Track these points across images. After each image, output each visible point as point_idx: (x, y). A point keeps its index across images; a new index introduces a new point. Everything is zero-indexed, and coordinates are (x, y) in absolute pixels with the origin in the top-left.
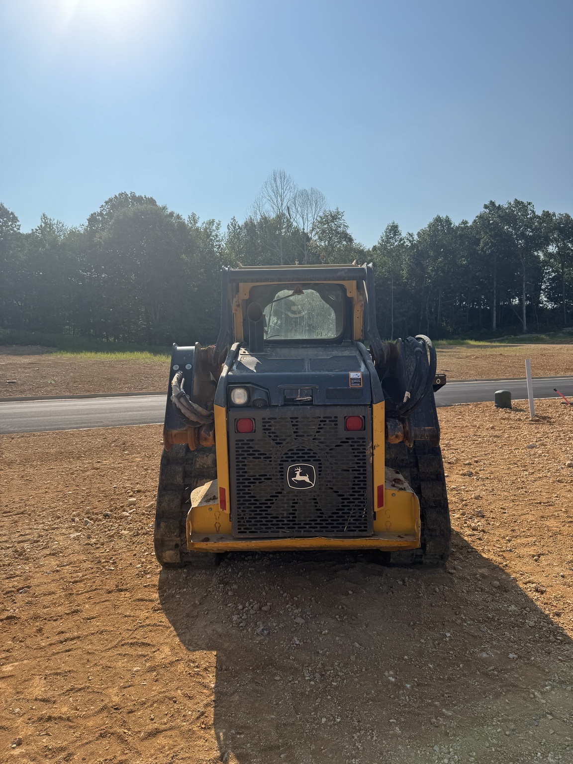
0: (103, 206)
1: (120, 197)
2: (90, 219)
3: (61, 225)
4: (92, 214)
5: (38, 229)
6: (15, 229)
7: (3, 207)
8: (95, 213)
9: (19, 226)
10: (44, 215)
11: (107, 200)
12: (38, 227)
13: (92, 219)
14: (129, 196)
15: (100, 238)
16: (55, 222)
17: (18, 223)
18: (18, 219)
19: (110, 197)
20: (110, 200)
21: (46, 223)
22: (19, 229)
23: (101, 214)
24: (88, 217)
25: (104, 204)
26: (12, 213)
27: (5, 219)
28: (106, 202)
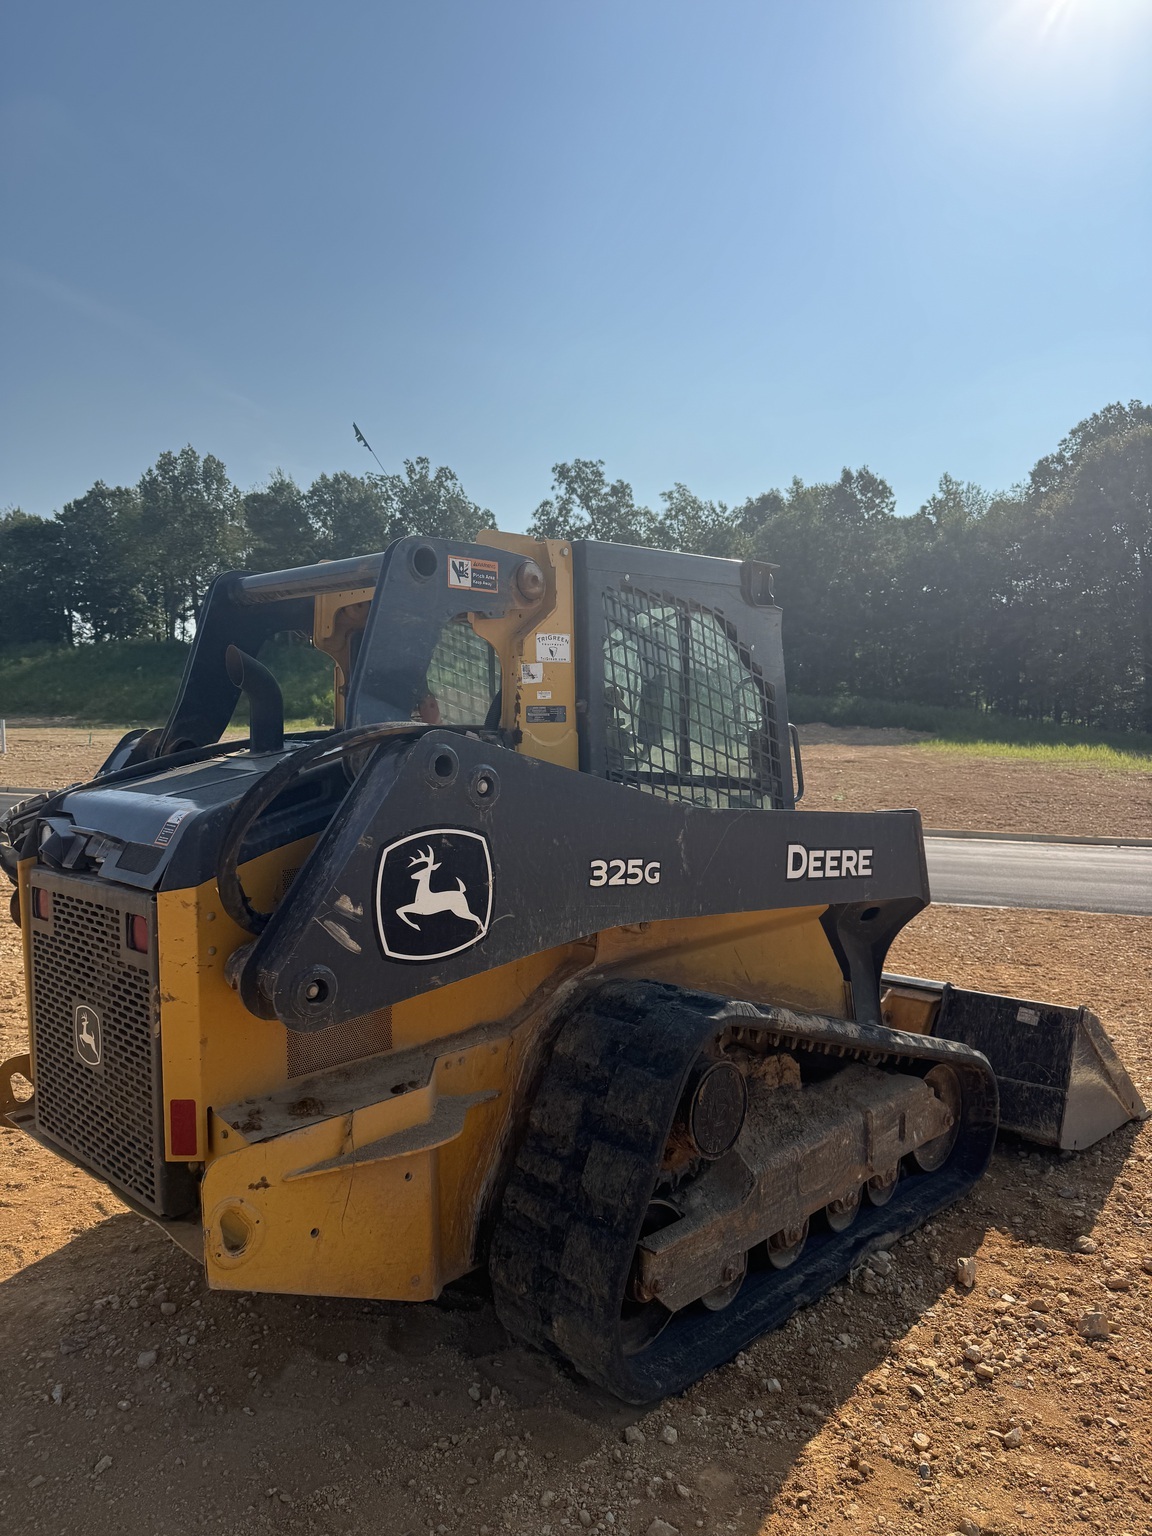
0: (1065, 440)
1: (1105, 416)
2: (1035, 471)
3: (975, 492)
4: (1040, 462)
5: (928, 505)
6: (886, 511)
7: (867, 473)
8: (1047, 459)
9: (894, 503)
10: (946, 477)
11: (1075, 425)
12: (929, 502)
13: (1042, 472)
14: (1127, 409)
15: (1049, 508)
16: (964, 487)
17: (892, 499)
18: (893, 491)
19: (1082, 419)
20: (1083, 426)
21: (948, 492)
22: (892, 510)
23: (1060, 459)
24: (1032, 468)
25: (1068, 436)
26: (882, 482)
27: (869, 495)
28: (1073, 433)
